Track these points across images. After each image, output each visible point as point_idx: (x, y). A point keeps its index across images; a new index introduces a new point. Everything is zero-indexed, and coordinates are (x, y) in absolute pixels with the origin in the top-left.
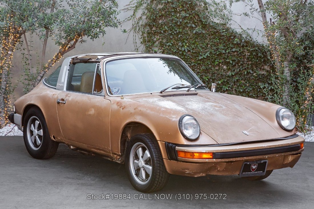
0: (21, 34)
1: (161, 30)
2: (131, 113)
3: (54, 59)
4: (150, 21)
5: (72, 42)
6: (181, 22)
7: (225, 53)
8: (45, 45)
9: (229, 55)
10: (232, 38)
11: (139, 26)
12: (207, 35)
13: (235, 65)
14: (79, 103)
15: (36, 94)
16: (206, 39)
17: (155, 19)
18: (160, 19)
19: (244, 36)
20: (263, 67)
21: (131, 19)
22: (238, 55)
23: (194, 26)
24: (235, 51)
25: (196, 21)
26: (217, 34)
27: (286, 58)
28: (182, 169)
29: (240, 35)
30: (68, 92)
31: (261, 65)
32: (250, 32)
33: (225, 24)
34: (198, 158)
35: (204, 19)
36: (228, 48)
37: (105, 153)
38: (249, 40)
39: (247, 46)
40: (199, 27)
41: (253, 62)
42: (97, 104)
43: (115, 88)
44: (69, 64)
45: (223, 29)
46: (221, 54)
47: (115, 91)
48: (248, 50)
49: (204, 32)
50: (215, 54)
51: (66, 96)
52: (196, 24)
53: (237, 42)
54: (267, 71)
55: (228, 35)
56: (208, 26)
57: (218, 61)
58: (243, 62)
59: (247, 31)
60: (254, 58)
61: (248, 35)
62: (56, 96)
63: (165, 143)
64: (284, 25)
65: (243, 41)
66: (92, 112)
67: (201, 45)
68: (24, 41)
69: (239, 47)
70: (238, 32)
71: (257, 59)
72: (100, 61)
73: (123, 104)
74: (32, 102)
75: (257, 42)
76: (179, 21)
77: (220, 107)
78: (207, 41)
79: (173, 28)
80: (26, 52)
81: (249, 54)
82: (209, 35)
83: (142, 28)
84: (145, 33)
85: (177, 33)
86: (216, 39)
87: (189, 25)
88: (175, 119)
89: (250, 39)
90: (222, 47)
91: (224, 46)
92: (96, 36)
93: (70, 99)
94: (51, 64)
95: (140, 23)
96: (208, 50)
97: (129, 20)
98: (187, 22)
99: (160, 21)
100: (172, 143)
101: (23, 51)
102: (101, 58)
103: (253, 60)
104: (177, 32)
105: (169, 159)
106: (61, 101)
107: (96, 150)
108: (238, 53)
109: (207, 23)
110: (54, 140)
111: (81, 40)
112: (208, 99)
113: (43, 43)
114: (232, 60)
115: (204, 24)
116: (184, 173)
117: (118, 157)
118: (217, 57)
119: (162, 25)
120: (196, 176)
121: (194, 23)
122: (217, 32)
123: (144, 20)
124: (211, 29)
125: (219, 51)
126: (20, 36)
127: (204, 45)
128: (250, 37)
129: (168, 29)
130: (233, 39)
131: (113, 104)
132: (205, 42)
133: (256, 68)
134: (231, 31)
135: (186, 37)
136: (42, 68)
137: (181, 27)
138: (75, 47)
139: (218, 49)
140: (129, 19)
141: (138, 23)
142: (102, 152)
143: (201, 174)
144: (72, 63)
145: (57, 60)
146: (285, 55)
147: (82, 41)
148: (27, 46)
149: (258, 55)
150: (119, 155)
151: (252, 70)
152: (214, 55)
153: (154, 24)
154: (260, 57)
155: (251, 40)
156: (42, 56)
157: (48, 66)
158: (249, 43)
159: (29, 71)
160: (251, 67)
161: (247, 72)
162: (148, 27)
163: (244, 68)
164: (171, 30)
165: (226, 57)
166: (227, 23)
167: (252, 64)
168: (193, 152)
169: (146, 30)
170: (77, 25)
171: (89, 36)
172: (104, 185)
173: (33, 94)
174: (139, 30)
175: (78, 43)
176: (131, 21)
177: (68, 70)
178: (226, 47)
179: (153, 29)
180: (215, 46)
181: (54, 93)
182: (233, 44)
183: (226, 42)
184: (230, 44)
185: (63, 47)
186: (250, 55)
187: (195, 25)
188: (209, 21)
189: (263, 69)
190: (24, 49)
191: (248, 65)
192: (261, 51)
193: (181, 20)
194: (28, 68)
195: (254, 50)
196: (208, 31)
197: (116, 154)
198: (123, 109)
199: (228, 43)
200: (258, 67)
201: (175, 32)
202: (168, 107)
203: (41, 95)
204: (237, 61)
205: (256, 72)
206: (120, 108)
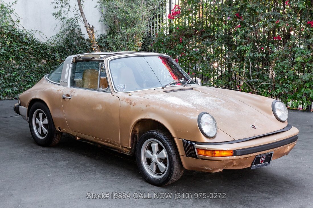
2: (143, 110)
14: (85, 99)
15: (41, 89)
28: (201, 166)
30: (72, 88)
34: (218, 156)
37: (114, 146)
42: (105, 100)
43: (121, 85)
44: (71, 62)
47: (121, 88)
51: (72, 92)
62: (61, 92)
63: (183, 141)
66: (100, 107)
72: (103, 60)
73: (133, 102)
74: (37, 97)
77: (220, 101)
88: (194, 117)
93: (76, 95)
100: (191, 141)
102: (104, 57)
103: (37, 55)
105: (187, 156)
106: (66, 97)
107: (104, 143)
110: (60, 131)
112: (205, 93)
116: (203, 169)
117: (128, 150)
120: (214, 172)
131: (122, 101)
142: (110, 145)
143: (219, 170)
144: (74, 62)
150: (129, 149)
154: (42, 53)
168: (214, 151)
173: (38, 89)
177: (71, 68)
181: (58, 89)
192: (42, 48)
197: (125, 148)
198: (133, 106)
202: (175, 103)
203: (46, 90)
206: (130, 104)
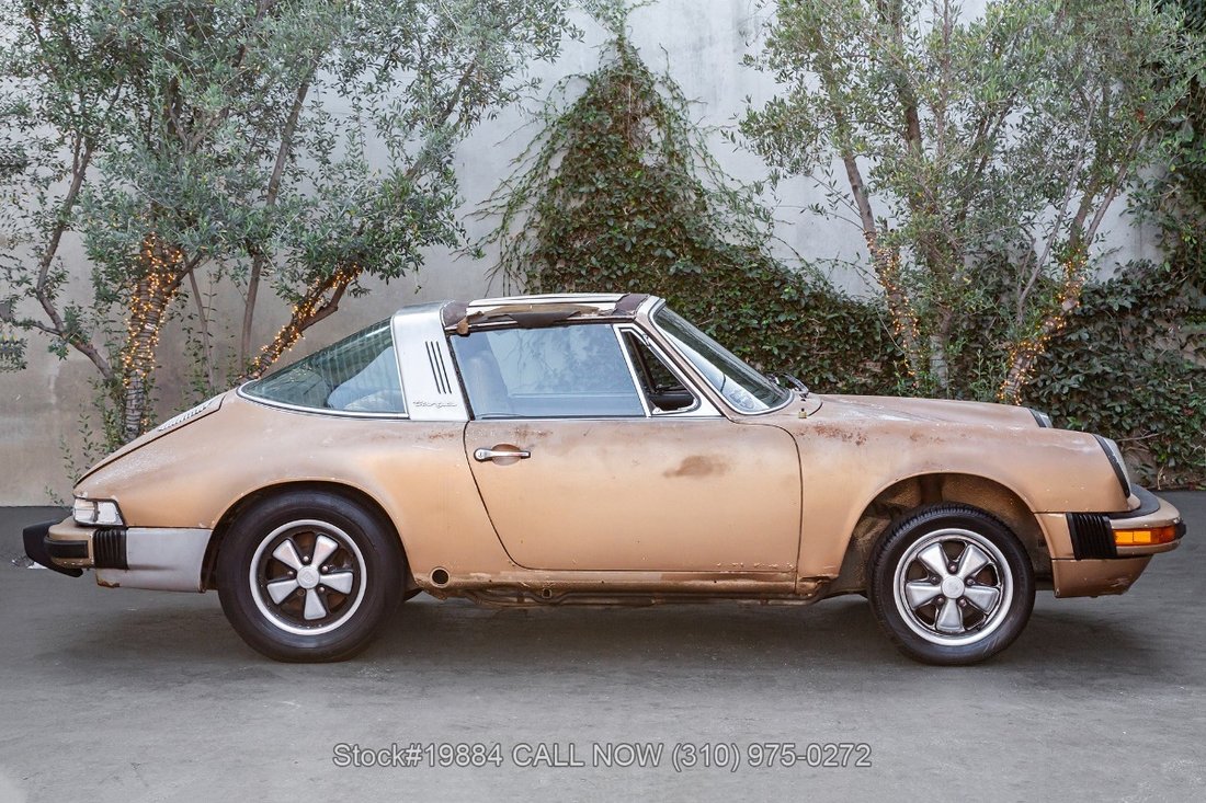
0: (181, 274)
1: (581, 267)
3: (278, 344)
4: (548, 244)
5: (330, 293)
6: (633, 246)
7: (757, 326)
8: (250, 305)
9: (769, 332)
10: (776, 285)
11: (518, 258)
12: (708, 280)
13: (787, 361)
16: (706, 289)
17: (562, 237)
18: (577, 237)
19: (808, 280)
20: (862, 366)
21: (495, 240)
22: (792, 332)
23: (669, 254)
24: (786, 322)
25: (675, 241)
26: (735, 275)
27: (935, 324)
29: (799, 277)
31: (857, 359)
32: (824, 269)
33: (754, 249)
35: (698, 236)
36: (767, 312)
38: (822, 289)
39: (816, 308)
40: (685, 256)
41: (836, 351)
45: (751, 263)
46: (746, 331)
48: (820, 318)
49: (699, 271)
50: (730, 332)
51: (521, 433)
52: (677, 249)
53: (791, 297)
54: (875, 376)
55: (764, 278)
56: (708, 254)
57: (741, 348)
58: (808, 351)
59: (817, 265)
60: (837, 339)
61: (819, 277)
64: (931, 227)
65: (807, 293)
67: (692, 307)
68: (191, 294)
69: (797, 310)
70: (790, 268)
71: (846, 342)
73: (851, 432)
75: (845, 296)
76: (629, 243)
78: (707, 296)
79: (613, 262)
80: (197, 324)
81: (823, 329)
82: (714, 280)
83: (528, 262)
84: (535, 277)
85: (625, 275)
86: (734, 288)
87: (658, 253)
89: (825, 289)
90: (751, 312)
91: (756, 309)
92: (395, 270)
93: (554, 441)
94: (267, 358)
95: (523, 250)
96: (712, 320)
97: (490, 242)
98: (651, 244)
99: (578, 245)
101: (188, 324)
103: (836, 344)
104: (625, 271)
105: (1076, 558)
108: (795, 327)
109: (708, 246)
111: (355, 287)
113: (246, 297)
114: (779, 347)
115: (699, 249)
117: (819, 588)
118: (736, 340)
119: (582, 253)
121: (671, 246)
122: (733, 272)
123: (533, 242)
124: (718, 262)
125: (741, 323)
126: (179, 279)
127: (698, 307)
128: (826, 284)
129: (598, 265)
130: (779, 287)
131: (803, 435)
132: (702, 298)
133: (845, 368)
134: (773, 267)
135: (651, 285)
136: (243, 370)
137: (634, 258)
138: (336, 309)
139: (737, 317)
140: (490, 239)
141: (515, 250)
144: (464, 332)
145: (286, 345)
146: (932, 316)
147: (358, 292)
148: (201, 307)
149: (847, 331)
151: (835, 374)
152: (727, 334)
153: (561, 251)
154: (854, 336)
155: (828, 291)
156: (244, 335)
157: (261, 362)
158: (822, 300)
159: (206, 379)
160: (830, 365)
161: (821, 378)
162: (545, 261)
163: (811, 368)
164: (608, 268)
165: (762, 339)
166: (762, 245)
167: (831, 357)
169: (539, 268)
170: (340, 239)
171: (374, 270)
172: (423, 689)
174: (519, 269)
175: (345, 297)
176: (496, 245)
178: (761, 311)
179: (558, 266)
180: (730, 308)
182: (778, 301)
183: (760, 296)
184: (770, 302)
185: (303, 307)
186: (826, 333)
187: (674, 252)
188: (711, 239)
189: (864, 371)
190: (190, 317)
191: (822, 359)
192: (857, 320)
193: (634, 240)
194: (202, 370)
195: (836, 318)
196: (709, 268)
198: (858, 443)
199: (764, 301)
200: (848, 364)
201: (619, 273)
204: (791, 348)
205: (844, 379)
206: (845, 441)
